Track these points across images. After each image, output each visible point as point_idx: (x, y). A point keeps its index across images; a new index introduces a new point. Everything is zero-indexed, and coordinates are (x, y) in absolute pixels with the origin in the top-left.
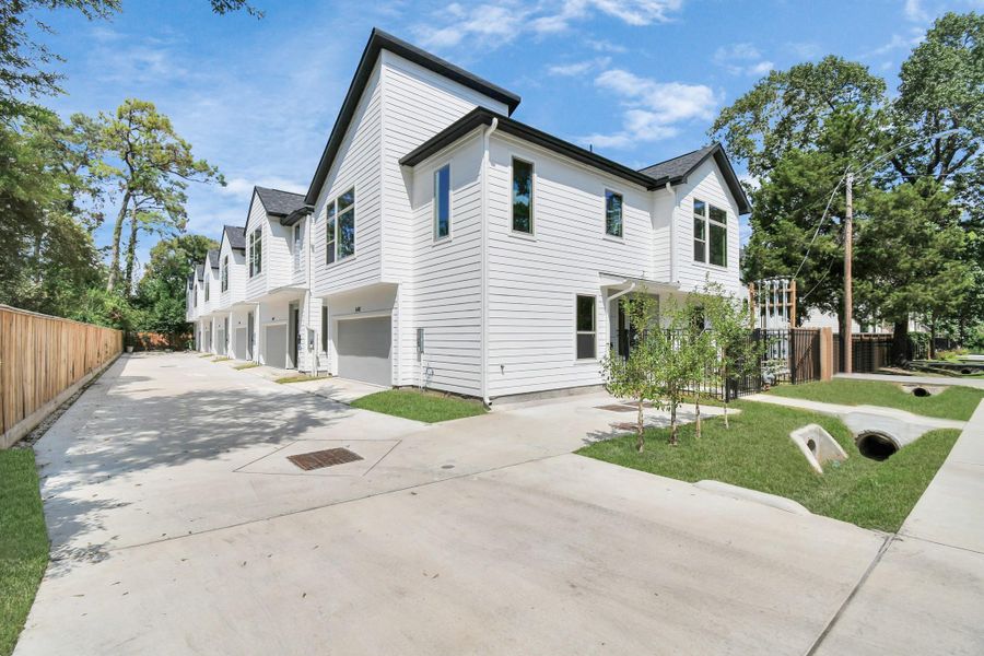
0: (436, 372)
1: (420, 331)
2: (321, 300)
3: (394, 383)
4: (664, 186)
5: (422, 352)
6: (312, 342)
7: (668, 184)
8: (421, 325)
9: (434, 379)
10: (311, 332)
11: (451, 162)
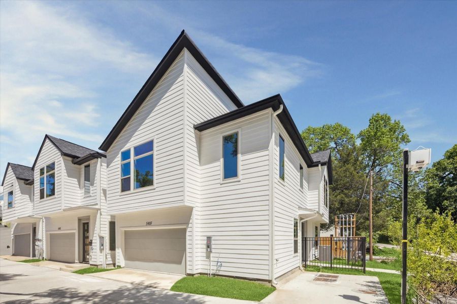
0: (223, 264)
1: (209, 239)
2: (109, 217)
3: (188, 272)
4: (318, 166)
5: (211, 252)
6: (102, 245)
7: (320, 165)
8: (209, 234)
9: (222, 269)
10: (102, 238)
11: (240, 131)
